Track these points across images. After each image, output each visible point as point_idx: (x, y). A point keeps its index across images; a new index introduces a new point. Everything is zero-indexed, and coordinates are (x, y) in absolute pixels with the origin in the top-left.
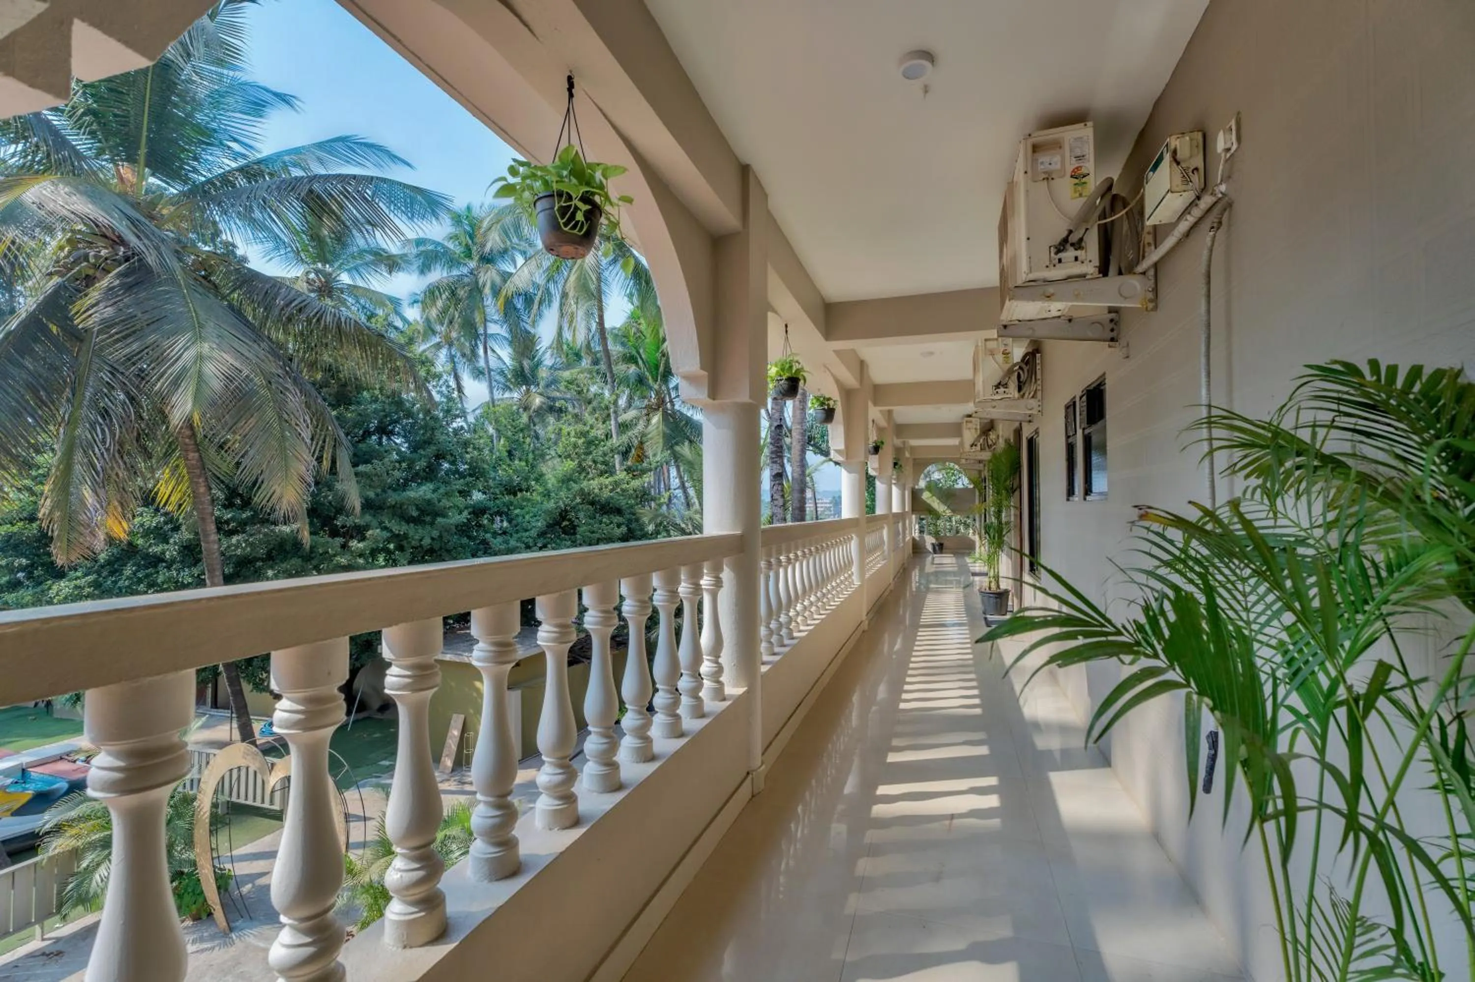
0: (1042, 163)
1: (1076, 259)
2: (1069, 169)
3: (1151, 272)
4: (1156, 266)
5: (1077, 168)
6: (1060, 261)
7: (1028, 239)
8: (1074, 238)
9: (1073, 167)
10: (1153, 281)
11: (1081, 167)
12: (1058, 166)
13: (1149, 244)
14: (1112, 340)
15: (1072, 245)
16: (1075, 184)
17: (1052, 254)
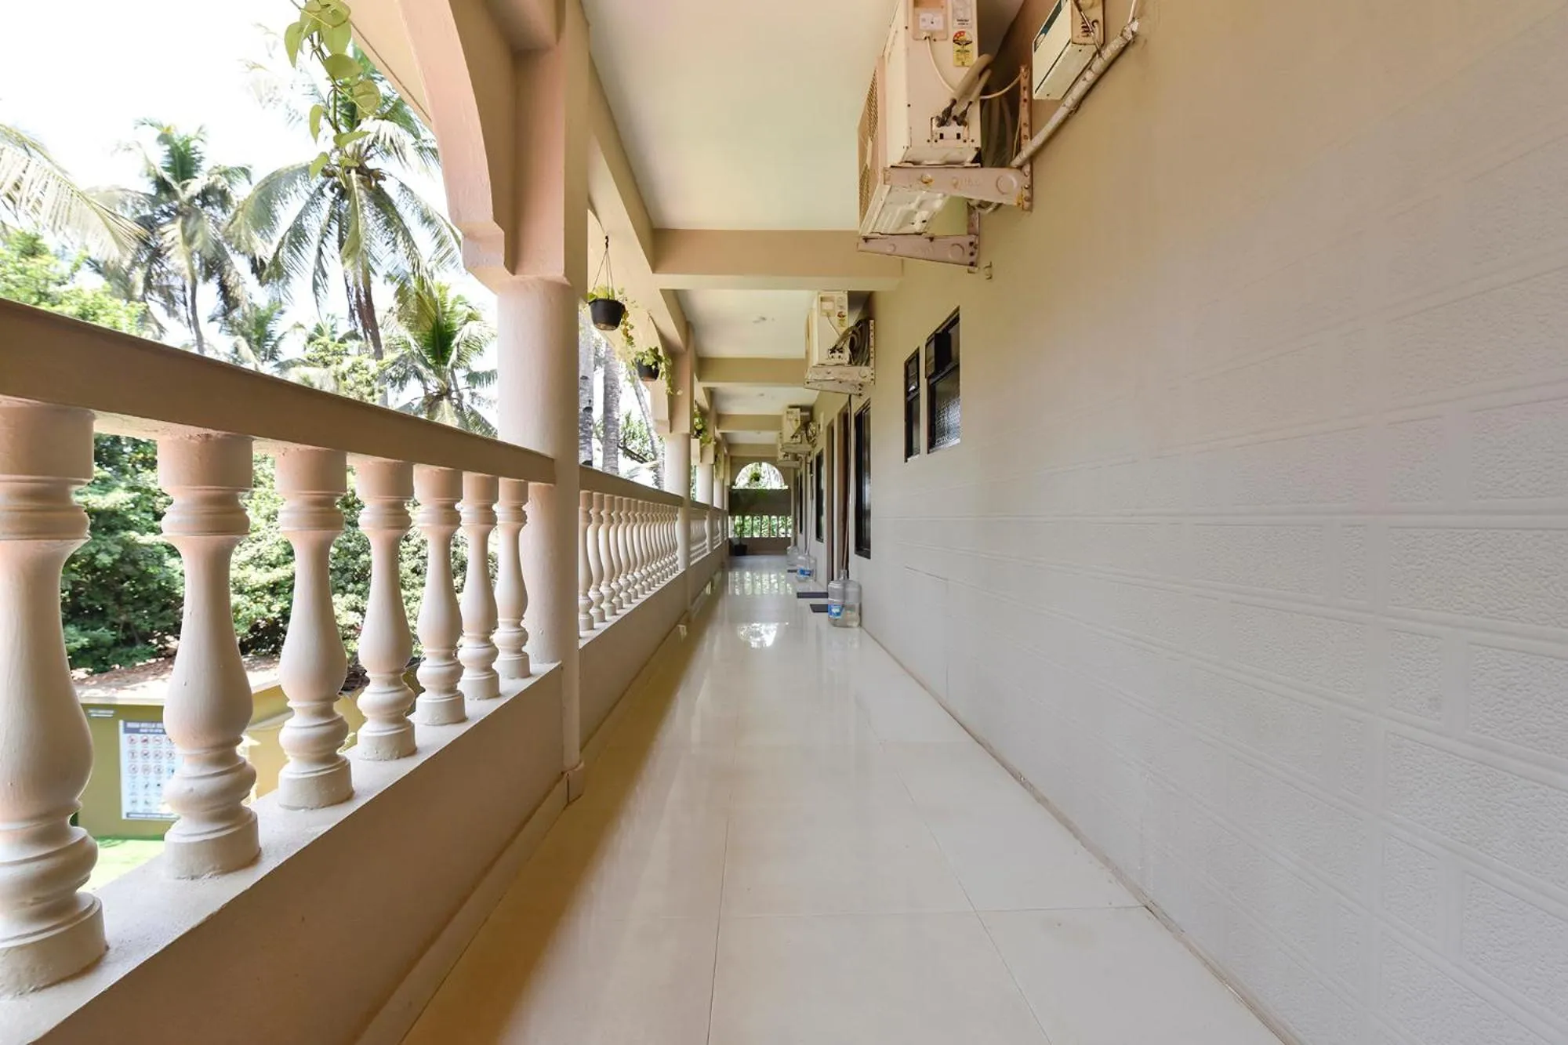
0: (924, 20)
1: (959, 136)
2: (952, 32)
3: (1027, 169)
4: (1032, 159)
5: (960, 33)
6: (942, 136)
7: (909, 106)
8: (957, 111)
9: (956, 31)
10: (1029, 177)
11: (964, 32)
12: (941, 27)
13: (1025, 136)
14: (972, 264)
15: (955, 118)
16: (958, 51)
17: (934, 127)
